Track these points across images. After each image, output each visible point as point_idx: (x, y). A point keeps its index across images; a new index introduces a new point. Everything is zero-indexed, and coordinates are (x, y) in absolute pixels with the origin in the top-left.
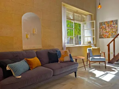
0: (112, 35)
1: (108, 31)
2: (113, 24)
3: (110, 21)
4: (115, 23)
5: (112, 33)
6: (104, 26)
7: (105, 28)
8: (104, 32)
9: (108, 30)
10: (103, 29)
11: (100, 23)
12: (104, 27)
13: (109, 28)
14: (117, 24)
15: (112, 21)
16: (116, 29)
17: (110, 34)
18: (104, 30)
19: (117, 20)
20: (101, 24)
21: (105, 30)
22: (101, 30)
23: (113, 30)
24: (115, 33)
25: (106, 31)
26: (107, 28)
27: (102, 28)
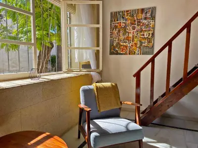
0: (140, 48)
1: (131, 35)
2: (145, 19)
3: (138, 10)
4: (148, 15)
5: (141, 43)
6: (122, 21)
7: (125, 29)
8: (122, 37)
9: (131, 33)
10: (119, 31)
11: (111, 13)
12: (123, 25)
13: (134, 28)
14: (153, 17)
15: (143, 10)
16: (151, 32)
17: (136, 44)
18: (121, 34)
19: (155, 8)
20: (115, 16)
21: (124, 34)
22: (115, 32)
23: (143, 35)
24: (149, 42)
25: (126, 37)
26: (130, 29)
27: (116, 27)
